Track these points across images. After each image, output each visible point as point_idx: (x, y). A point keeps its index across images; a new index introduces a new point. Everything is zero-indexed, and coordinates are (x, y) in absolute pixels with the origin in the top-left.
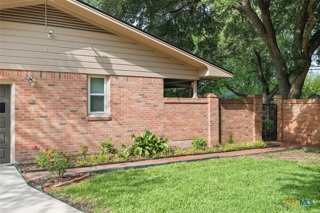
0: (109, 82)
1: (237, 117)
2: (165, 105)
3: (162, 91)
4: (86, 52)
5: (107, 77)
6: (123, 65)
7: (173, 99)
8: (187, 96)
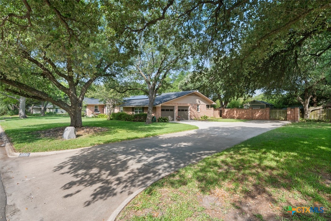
3: (206, 107)
4: (197, 100)
5: (199, 105)
6: (202, 102)
7: (207, 109)
8: (209, 108)
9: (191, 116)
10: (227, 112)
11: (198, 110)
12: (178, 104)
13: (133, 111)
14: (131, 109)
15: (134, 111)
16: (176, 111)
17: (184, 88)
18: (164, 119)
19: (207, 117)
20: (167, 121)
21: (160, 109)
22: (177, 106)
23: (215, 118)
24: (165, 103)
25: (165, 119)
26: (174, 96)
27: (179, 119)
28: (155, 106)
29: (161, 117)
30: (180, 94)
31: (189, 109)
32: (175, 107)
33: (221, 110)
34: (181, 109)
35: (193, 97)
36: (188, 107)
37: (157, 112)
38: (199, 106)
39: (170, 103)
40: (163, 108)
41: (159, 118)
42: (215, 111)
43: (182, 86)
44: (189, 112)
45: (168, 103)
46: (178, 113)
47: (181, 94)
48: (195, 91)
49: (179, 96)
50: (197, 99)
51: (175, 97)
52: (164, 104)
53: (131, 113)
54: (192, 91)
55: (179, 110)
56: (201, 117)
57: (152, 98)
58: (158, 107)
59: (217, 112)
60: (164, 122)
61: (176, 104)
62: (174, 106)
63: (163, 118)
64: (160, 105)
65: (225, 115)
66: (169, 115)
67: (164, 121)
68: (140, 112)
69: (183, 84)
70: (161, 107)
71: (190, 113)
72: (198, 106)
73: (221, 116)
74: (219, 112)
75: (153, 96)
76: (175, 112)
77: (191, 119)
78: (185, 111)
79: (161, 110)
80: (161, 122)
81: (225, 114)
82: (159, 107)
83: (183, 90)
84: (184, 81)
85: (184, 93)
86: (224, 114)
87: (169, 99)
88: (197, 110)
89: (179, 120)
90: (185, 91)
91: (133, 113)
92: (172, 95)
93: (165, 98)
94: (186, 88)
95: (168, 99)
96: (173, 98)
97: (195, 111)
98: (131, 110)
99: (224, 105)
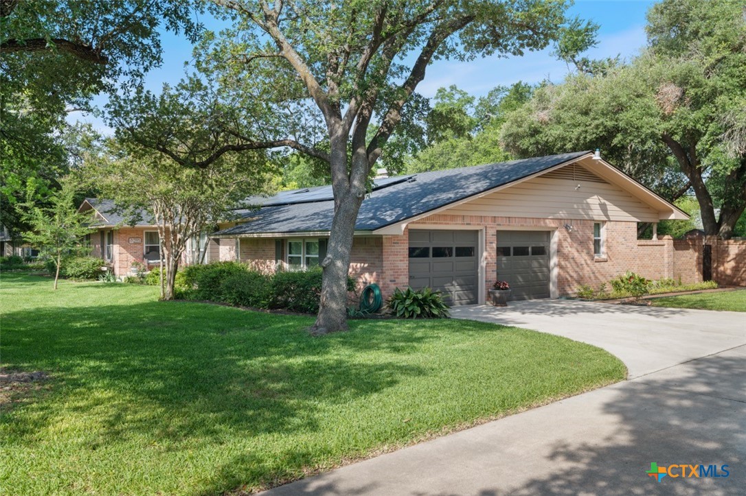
0: (605, 226)
1: (684, 259)
2: (639, 247)
3: (636, 234)
4: (594, 201)
5: (604, 222)
6: (614, 211)
7: (643, 242)
8: (650, 238)
9: (562, 283)
10: (737, 255)
11: (597, 251)
12: (499, 221)
13: (280, 256)
14: (274, 246)
15: (282, 259)
16: (487, 256)
17: (525, 143)
18: (422, 303)
19: (642, 280)
20: (435, 312)
21: (404, 248)
22: (492, 232)
23: (680, 288)
24: (424, 216)
25: (424, 299)
26: (479, 180)
27: (505, 295)
28: (375, 233)
29: (404, 290)
30: (507, 172)
31: (553, 246)
32: (482, 239)
33: (710, 247)
34: (512, 244)
35: (571, 187)
36: (548, 234)
37: (385, 263)
38: (603, 230)
39: (453, 217)
40: (421, 243)
41: (396, 297)
42: (680, 252)
43: (517, 137)
44: (554, 260)
45: (444, 216)
46: (498, 263)
47: (512, 170)
48: (583, 157)
49: (498, 180)
50: (593, 194)
51: (483, 184)
52: (422, 222)
53: (270, 267)
54: (566, 156)
55: (502, 251)
56: (616, 285)
57: (349, 191)
58: (395, 239)
59: (691, 257)
60: (419, 316)
61: (489, 223)
62: (477, 231)
63: (413, 294)
64: (404, 226)
65: (729, 272)
66: (450, 279)
67: (423, 309)
68: (308, 261)
69: (520, 126)
70: (410, 239)
71: (560, 266)
72: (597, 226)
73: (707, 276)
74: (698, 258)
75: (356, 183)
76: (483, 264)
77: (564, 296)
78: (534, 253)
79: (407, 252)
80: (403, 316)
81: (728, 267)
82: (396, 236)
83: (524, 153)
84: (524, 113)
85: (526, 167)
86: (721, 268)
87: (451, 195)
88: (592, 247)
89: (501, 302)
90: (534, 159)
91: (280, 267)
92: (467, 178)
93: (433, 191)
94: (537, 143)
95: (444, 196)
96: (472, 189)
97: (582, 258)
98: (273, 252)
99: (720, 224)
